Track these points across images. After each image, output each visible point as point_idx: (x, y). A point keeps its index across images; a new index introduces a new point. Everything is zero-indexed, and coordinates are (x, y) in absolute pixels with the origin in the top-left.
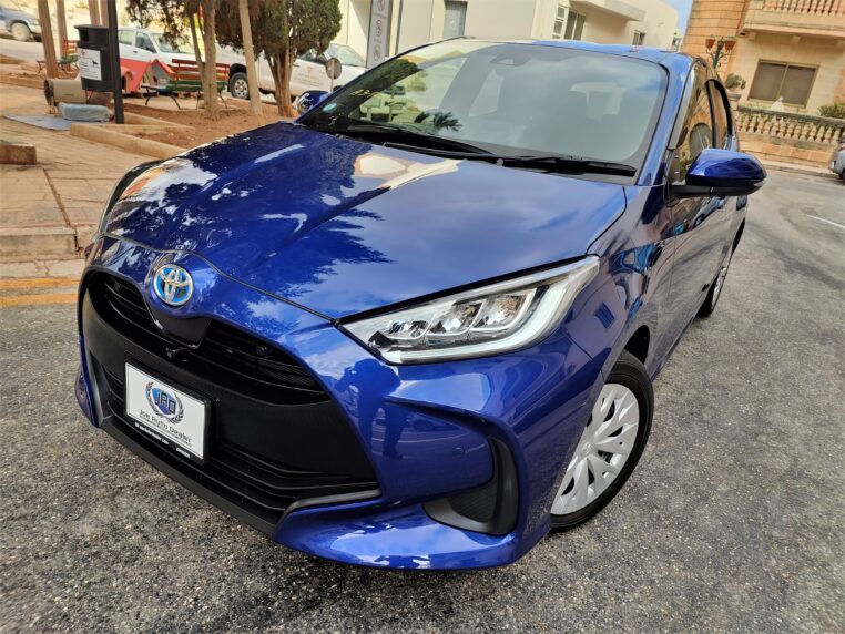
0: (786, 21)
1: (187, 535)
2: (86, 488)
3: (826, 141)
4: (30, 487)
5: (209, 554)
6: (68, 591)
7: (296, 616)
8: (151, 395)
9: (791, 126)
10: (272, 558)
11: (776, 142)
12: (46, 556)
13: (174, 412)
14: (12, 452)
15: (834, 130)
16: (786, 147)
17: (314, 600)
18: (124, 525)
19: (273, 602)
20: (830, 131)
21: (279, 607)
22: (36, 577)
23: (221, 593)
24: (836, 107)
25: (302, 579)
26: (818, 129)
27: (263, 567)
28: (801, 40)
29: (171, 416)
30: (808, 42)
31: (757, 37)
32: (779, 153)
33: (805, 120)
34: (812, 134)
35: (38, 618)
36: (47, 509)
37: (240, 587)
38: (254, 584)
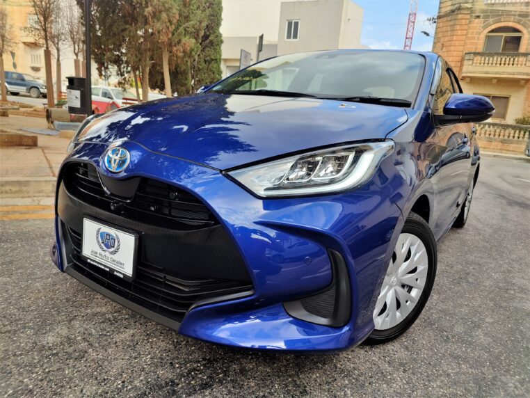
0: (487, 70)
1: (118, 344)
2: (53, 315)
3: (521, 139)
4: (15, 315)
5: (133, 355)
6: (34, 376)
7: (194, 394)
8: (99, 237)
9: (498, 131)
10: (177, 358)
11: (490, 140)
12: (21, 355)
13: (113, 247)
14: (6, 295)
15: (525, 133)
16: (496, 143)
17: (206, 384)
18: (75, 337)
19: (178, 385)
20: (522, 133)
21: (182, 387)
22: (13, 367)
23: (141, 378)
24: (524, 119)
25: (198, 371)
26: (515, 132)
27: (171, 363)
28: (498, 81)
29: (112, 250)
30: (501, 82)
31: (471, 80)
32: (492, 147)
33: (506, 127)
34: (512, 135)
35: (11, 392)
36: (25, 328)
37: (155, 375)
38: (165, 373)
